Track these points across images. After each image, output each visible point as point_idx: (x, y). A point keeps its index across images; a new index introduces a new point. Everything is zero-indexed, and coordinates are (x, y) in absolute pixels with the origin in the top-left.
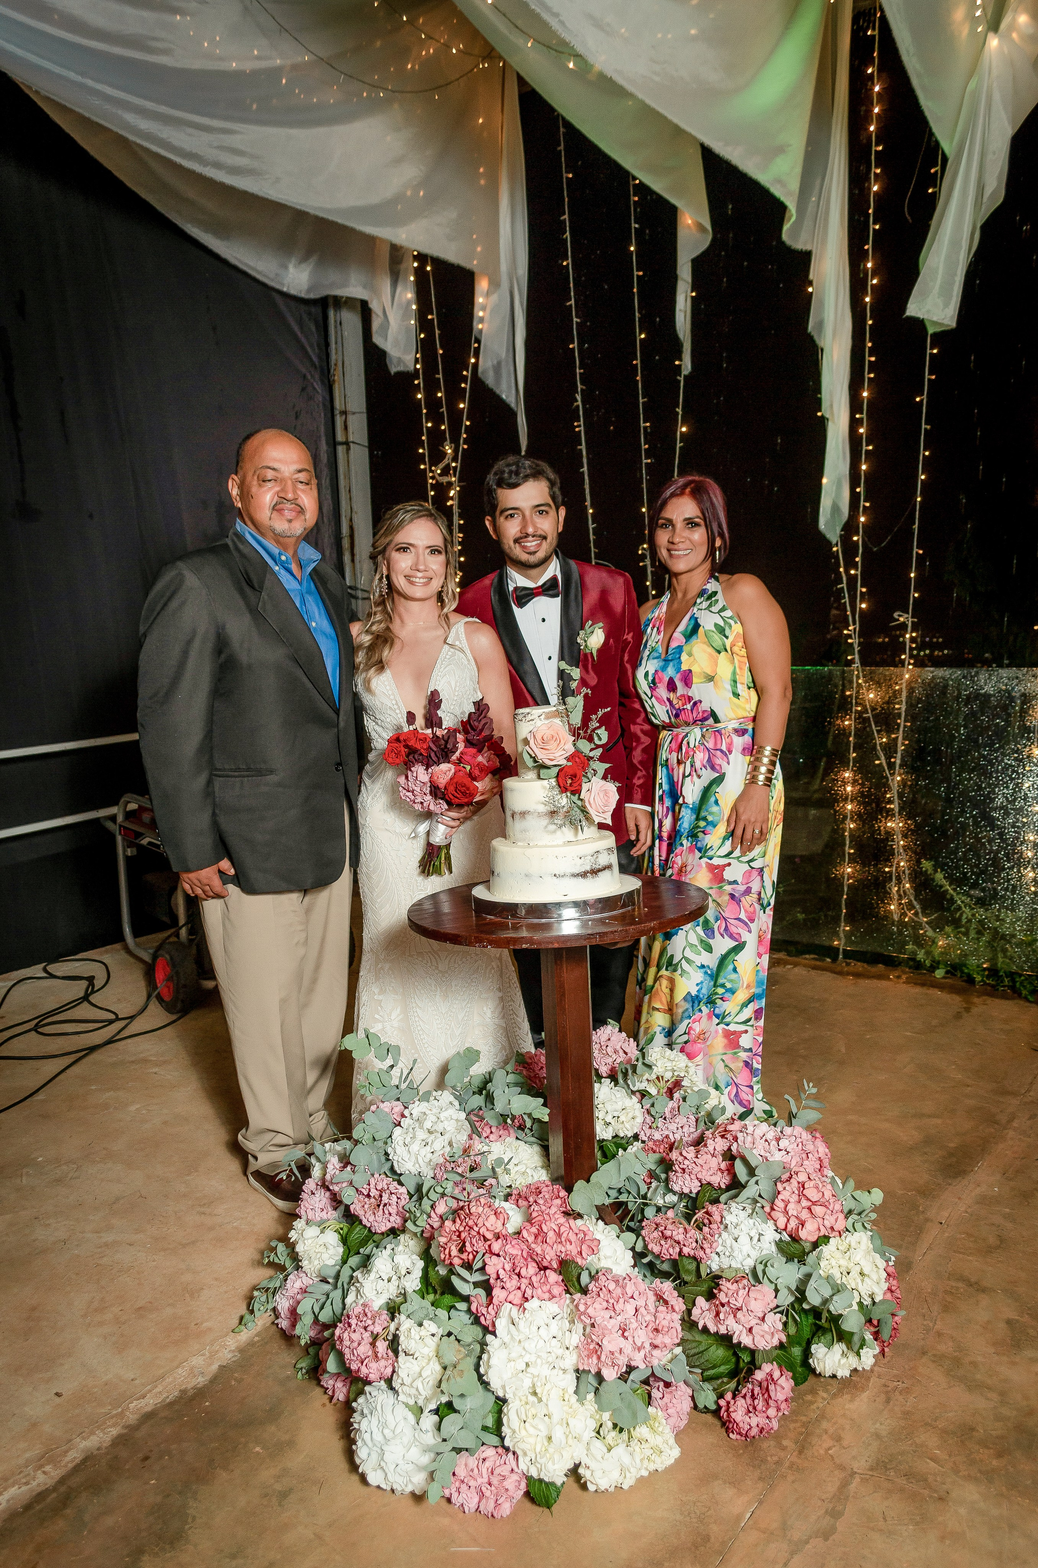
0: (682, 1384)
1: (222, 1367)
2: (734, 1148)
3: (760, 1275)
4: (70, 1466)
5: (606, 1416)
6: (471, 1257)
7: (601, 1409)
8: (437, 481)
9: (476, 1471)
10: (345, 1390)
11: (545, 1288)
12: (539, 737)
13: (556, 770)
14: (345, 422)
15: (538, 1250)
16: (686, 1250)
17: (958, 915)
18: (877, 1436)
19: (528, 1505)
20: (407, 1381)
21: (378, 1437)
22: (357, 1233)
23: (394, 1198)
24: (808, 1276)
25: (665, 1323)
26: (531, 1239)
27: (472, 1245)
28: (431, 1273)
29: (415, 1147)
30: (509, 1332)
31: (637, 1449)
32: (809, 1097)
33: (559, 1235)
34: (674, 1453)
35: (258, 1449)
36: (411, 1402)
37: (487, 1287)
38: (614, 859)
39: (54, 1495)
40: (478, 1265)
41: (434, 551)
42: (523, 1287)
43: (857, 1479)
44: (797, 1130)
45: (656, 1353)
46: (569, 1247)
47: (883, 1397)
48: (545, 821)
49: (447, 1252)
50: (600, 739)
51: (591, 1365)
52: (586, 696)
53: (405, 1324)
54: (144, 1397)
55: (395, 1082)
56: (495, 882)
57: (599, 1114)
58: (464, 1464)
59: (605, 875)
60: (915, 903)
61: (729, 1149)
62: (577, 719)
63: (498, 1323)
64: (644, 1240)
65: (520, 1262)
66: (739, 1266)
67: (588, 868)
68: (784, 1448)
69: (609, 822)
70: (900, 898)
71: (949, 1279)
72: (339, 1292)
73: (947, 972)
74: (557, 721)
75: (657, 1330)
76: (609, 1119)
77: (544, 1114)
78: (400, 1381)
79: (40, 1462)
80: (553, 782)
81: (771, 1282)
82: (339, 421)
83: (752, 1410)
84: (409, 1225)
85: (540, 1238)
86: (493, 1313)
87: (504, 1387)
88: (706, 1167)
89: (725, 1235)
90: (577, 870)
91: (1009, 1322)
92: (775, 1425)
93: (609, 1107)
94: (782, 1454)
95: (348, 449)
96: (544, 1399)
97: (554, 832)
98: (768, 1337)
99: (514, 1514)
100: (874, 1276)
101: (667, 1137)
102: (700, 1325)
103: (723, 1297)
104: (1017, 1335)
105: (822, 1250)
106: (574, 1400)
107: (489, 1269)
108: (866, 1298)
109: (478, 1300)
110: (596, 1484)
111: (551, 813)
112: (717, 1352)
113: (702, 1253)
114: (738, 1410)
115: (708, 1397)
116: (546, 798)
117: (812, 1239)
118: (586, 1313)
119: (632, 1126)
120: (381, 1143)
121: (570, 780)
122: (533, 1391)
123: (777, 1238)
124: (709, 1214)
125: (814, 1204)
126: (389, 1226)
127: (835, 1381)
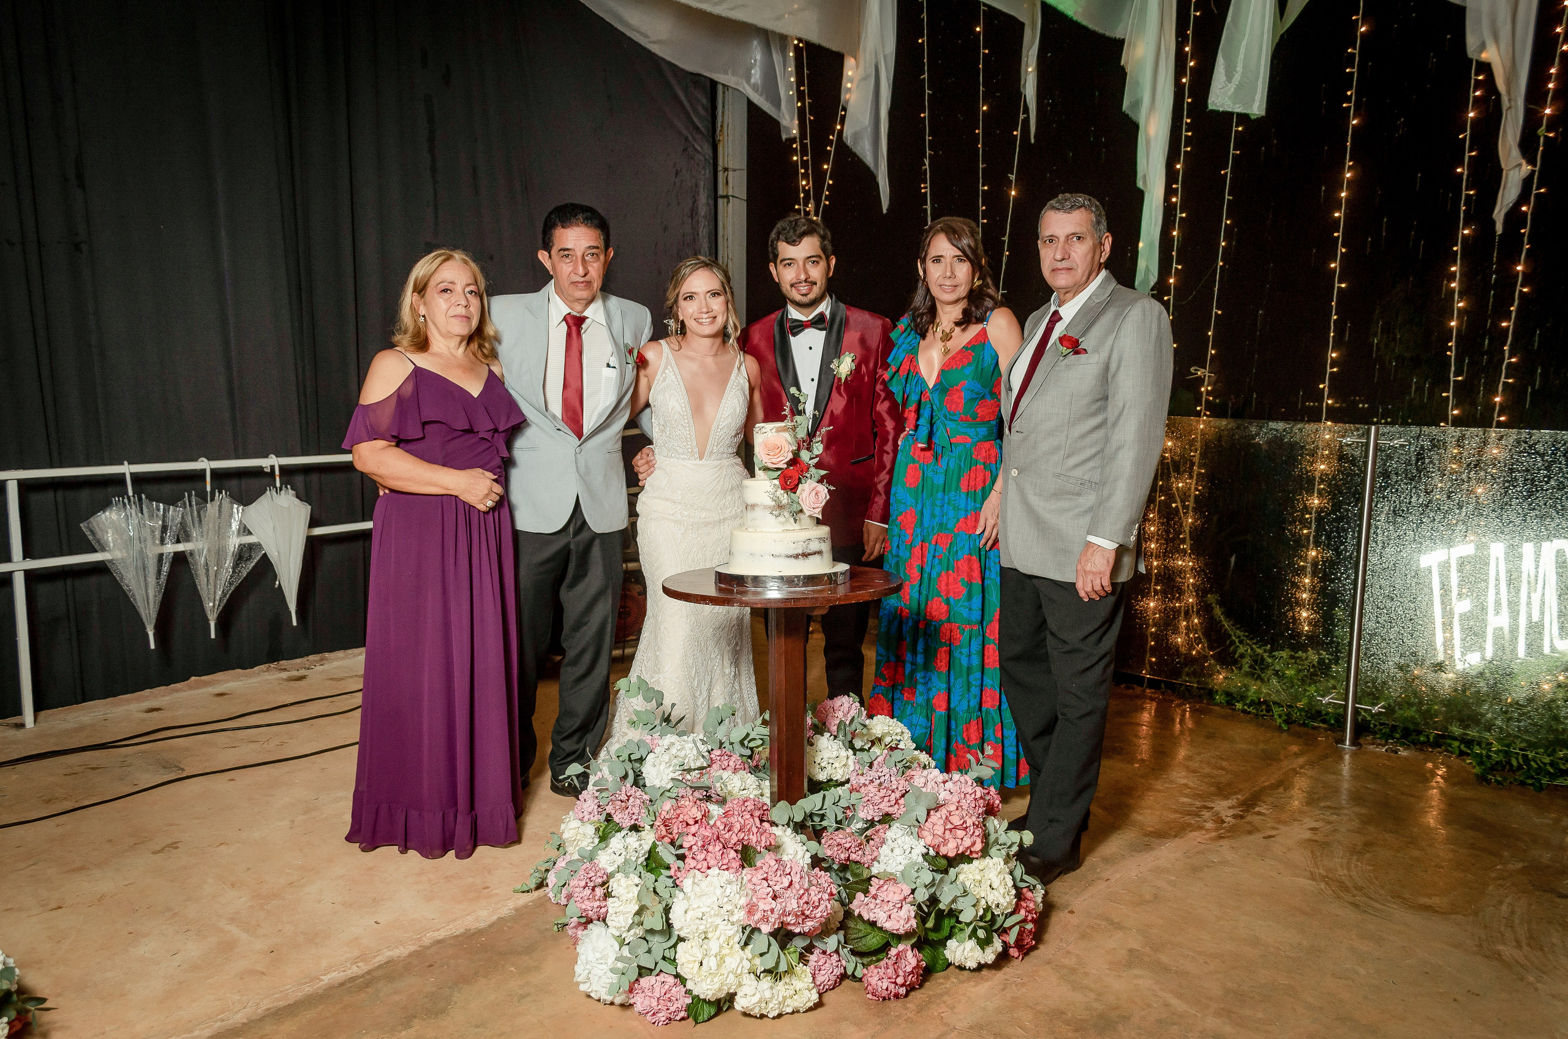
0: (835, 954)
1: (500, 919)
2: (909, 787)
3: (905, 877)
4: (377, 964)
6: (676, 837)
7: (755, 954)
11: (725, 861)
12: (765, 446)
13: (779, 472)
14: (727, 177)
15: (726, 835)
16: (854, 856)
17: (1232, 649)
18: (985, 1009)
20: (614, 917)
22: (610, 828)
23: (638, 802)
24: (945, 883)
25: (815, 898)
27: (678, 828)
29: (661, 767)
30: (692, 889)
31: (785, 988)
32: (989, 757)
34: (814, 997)
35: (512, 969)
36: (617, 933)
37: (683, 858)
38: (826, 547)
40: (678, 842)
41: (715, 294)
42: (709, 859)
43: (956, 1032)
45: (810, 922)
46: (751, 836)
47: (1001, 986)
48: (768, 513)
49: (659, 832)
51: (750, 920)
57: (817, 759)
58: (647, 981)
59: (816, 558)
60: (1203, 638)
62: (801, 434)
63: (686, 881)
64: (821, 846)
65: (710, 841)
66: (892, 869)
67: (800, 552)
68: (907, 1009)
69: (820, 516)
70: (1188, 632)
71: (1096, 918)
74: (784, 434)
75: (808, 902)
76: (824, 764)
78: (610, 916)
79: (355, 961)
80: (777, 481)
81: (913, 881)
82: (721, 176)
83: (885, 975)
85: (728, 827)
86: (683, 874)
87: (683, 929)
88: (886, 799)
89: (885, 847)
90: (791, 553)
91: (1131, 951)
93: (826, 755)
95: (728, 202)
96: (714, 940)
97: (779, 521)
98: (903, 921)
100: (1002, 891)
102: (856, 914)
103: (873, 890)
104: (1133, 959)
105: (964, 867)
106: (737, 947)
107: (685, 845)
108: (993, 906)
109: (676, 868)
110: (747, 1007)
111: (775, 506)
112: (873, 940)
113: (865, 859)
114: (874, 976)
115: (856, 968)
116: (772, 494)
117: (951, 854)
118: (752, 881)
119: (844, 772)
120: (637, 763)
121: (789, 481)
122: (705, 934)
123: (925, 851)
124: (877, 831)
125: (956, 827)
126: (632, 823)
127: (965, 970)
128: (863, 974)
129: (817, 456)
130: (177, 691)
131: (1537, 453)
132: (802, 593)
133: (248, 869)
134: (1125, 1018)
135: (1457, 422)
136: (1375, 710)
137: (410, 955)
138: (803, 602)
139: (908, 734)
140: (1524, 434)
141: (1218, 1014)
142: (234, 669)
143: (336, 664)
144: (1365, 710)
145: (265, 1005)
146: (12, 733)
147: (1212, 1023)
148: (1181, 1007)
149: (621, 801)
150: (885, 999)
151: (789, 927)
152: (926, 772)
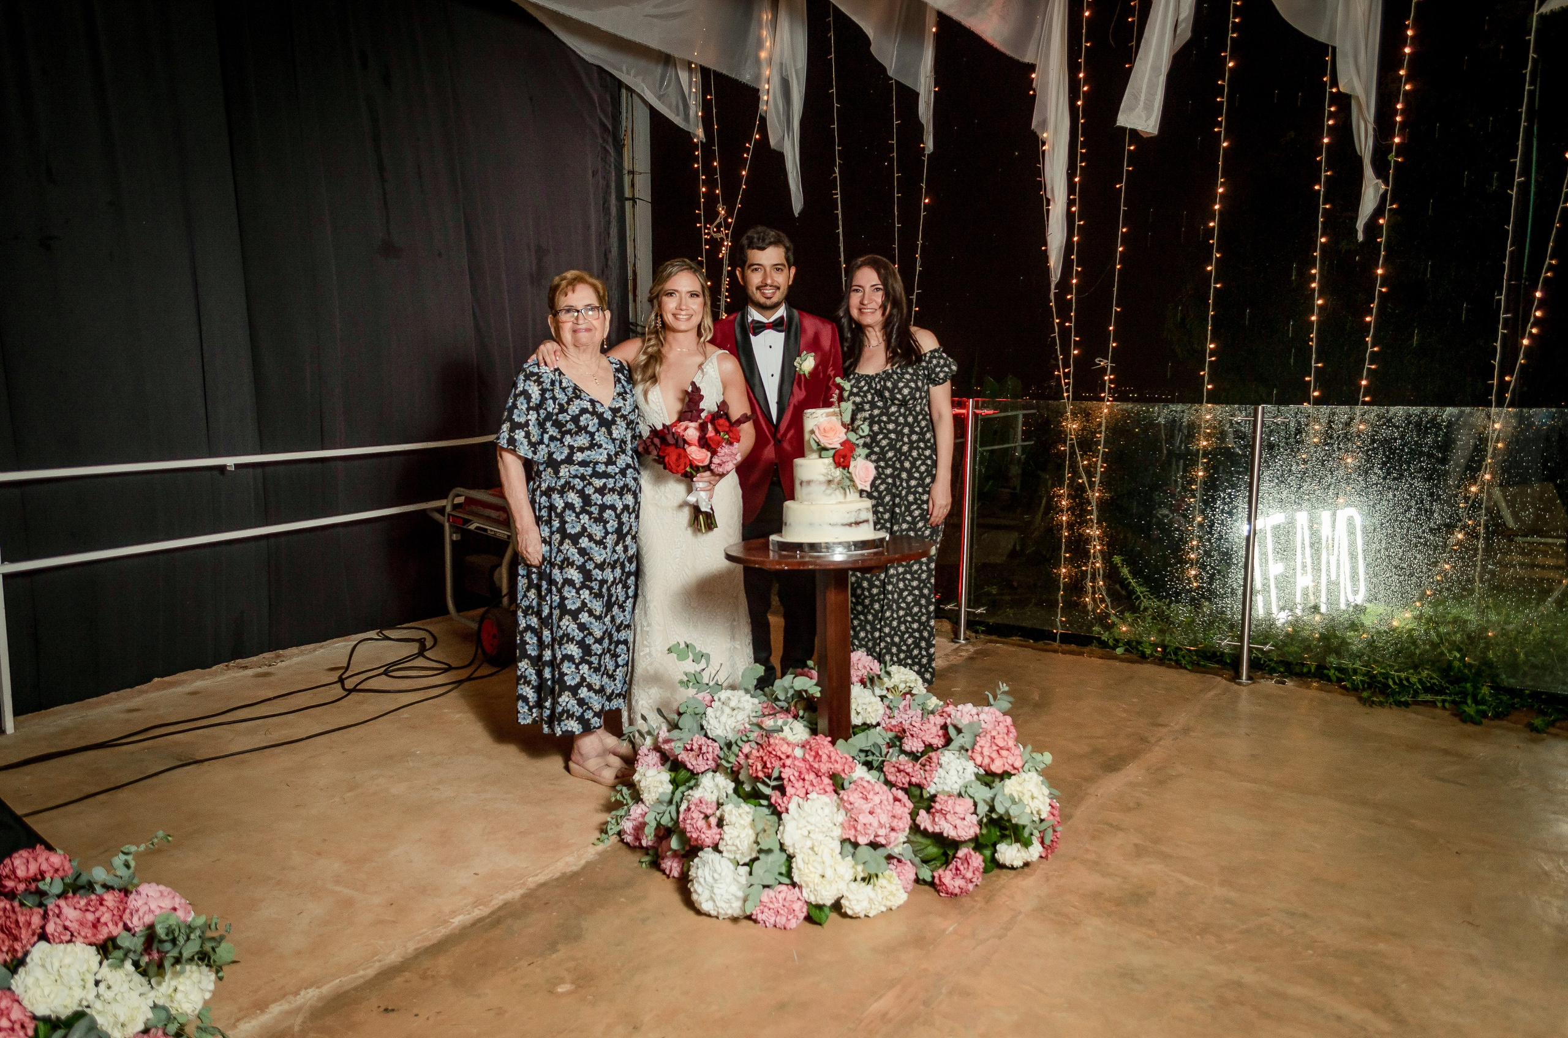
0: (909, 862)
1: (588, 863)
2: (949, 721)
3: (963, 794)
4: (496, 907)
5: (860, 868)
6: (770, 771)
7: (857, 863)
8: (712, 237)
9: (774, 899)
10: (679, 869)
11: (821, 787)
12: (822, 429)
13: (832, 452)
14: (633, 181)
15: (816, 766)
16: (914, 780)
17: (1138, 603)
18: (1039, 896)
19: (808, 925)
20: (729, 842)
21: (709, 879)
22: (683, 774)
23: (711, 749)
24: (995, 795)
25: (899, 812)
26: (811, 760)
27: (771, 763)
28: (740, 790)
29: (723, 719)
30: (798, 812)
31: (879, 891)
32: (1002, 692)
33: (830, 757)
34: (902, 897)
35: (622, 900)
36: (732, 857)
37: (781, 789)
38: (870, 516)
39: (489, 920)
40: (775, 774)
41: (694, 295)
42: (806, 787)
43: (1023, 914)
44: (992, 709)
45: (893, 834)
46: (836, 766)
48: (823, 487)
49: (754, 767)
50: (863, 432)
51: (850, 834)
52: (854, 402)
53: (727, 807)
54: (537, 875)
55: (706, 681)
57: (853, 706)
58: (766, 895)
59: (864, 526)
60: (1106, 597)
61: (946, 723)
62: (847, 419)
63: (789, 807)
64: (885, 775)
65: (804, 771)
66: (949, 789)
67: (853, 520)
68: (976, 901)
69: (868, 489)
70: (1094, 593)
71: (1099, 823)
72: (673, 808)
73: (1126, 650)
74: (834, 418)
75: (894, 817)
76: (859, 710)
77: (816, 692)
78: (724, 843)
79: (476, 904)
80: (831, 460)
81: (971, 797)
82: (627, 179)
83: (956, 875)
84: (723, 762)
85: (817, 760)
86: (786, 802)
87: (794, 845)
88: (927, 732)
89: (940, 770)
90: (845, 522)
91: (1136, 845)
92: (971, 887)
93: (860, 702)
94: (975, 904)
95: (634, 204)
96: (820, 853)
97: (830, 495)
98: (967, 829)
99: (798, 926)
100: (1041, 798)
101: (901, 723)
102: (922, 828)
103: (937, 806)
105: (1007, 782)
106: (839, 857)
107: (783, 775)
108: (1035, 812)
109: (775, 796)
110: (853, 910)
111: (830, 482)
112: (933, 850)
113: (924, 781)
114: (947, 877)
115: (926, 873)
116: (826, 471)
117: (999, 771)
118: (848, 801)
119: (876, 716)
120: (698, 717)
121: (842, 458)
122: (812, 849)
123: (976, 770)
124: (930, 758)
125: (1001, 748)
126: (707, 767)
127: (1012, 868)
128: (933, 877)
129: (862, 437)
130: (146, 692)
131: (1394, 426)
132: (863, 555)
134: (1152, 894)
135: (1318, 402)
136: (1267, 648)
137: (523, 896)
138: (869, 562)
140: (1383, 409)
141: (1222, 884)
142: (193, 669)
143: (295, 660)
144: (1257, 649)
145: (411, 947)
147: (1220, 891)
148: (1191, 882)
149: (692, 750)
150: (956, 895)
151: (878, 839)
152: (960, 707)
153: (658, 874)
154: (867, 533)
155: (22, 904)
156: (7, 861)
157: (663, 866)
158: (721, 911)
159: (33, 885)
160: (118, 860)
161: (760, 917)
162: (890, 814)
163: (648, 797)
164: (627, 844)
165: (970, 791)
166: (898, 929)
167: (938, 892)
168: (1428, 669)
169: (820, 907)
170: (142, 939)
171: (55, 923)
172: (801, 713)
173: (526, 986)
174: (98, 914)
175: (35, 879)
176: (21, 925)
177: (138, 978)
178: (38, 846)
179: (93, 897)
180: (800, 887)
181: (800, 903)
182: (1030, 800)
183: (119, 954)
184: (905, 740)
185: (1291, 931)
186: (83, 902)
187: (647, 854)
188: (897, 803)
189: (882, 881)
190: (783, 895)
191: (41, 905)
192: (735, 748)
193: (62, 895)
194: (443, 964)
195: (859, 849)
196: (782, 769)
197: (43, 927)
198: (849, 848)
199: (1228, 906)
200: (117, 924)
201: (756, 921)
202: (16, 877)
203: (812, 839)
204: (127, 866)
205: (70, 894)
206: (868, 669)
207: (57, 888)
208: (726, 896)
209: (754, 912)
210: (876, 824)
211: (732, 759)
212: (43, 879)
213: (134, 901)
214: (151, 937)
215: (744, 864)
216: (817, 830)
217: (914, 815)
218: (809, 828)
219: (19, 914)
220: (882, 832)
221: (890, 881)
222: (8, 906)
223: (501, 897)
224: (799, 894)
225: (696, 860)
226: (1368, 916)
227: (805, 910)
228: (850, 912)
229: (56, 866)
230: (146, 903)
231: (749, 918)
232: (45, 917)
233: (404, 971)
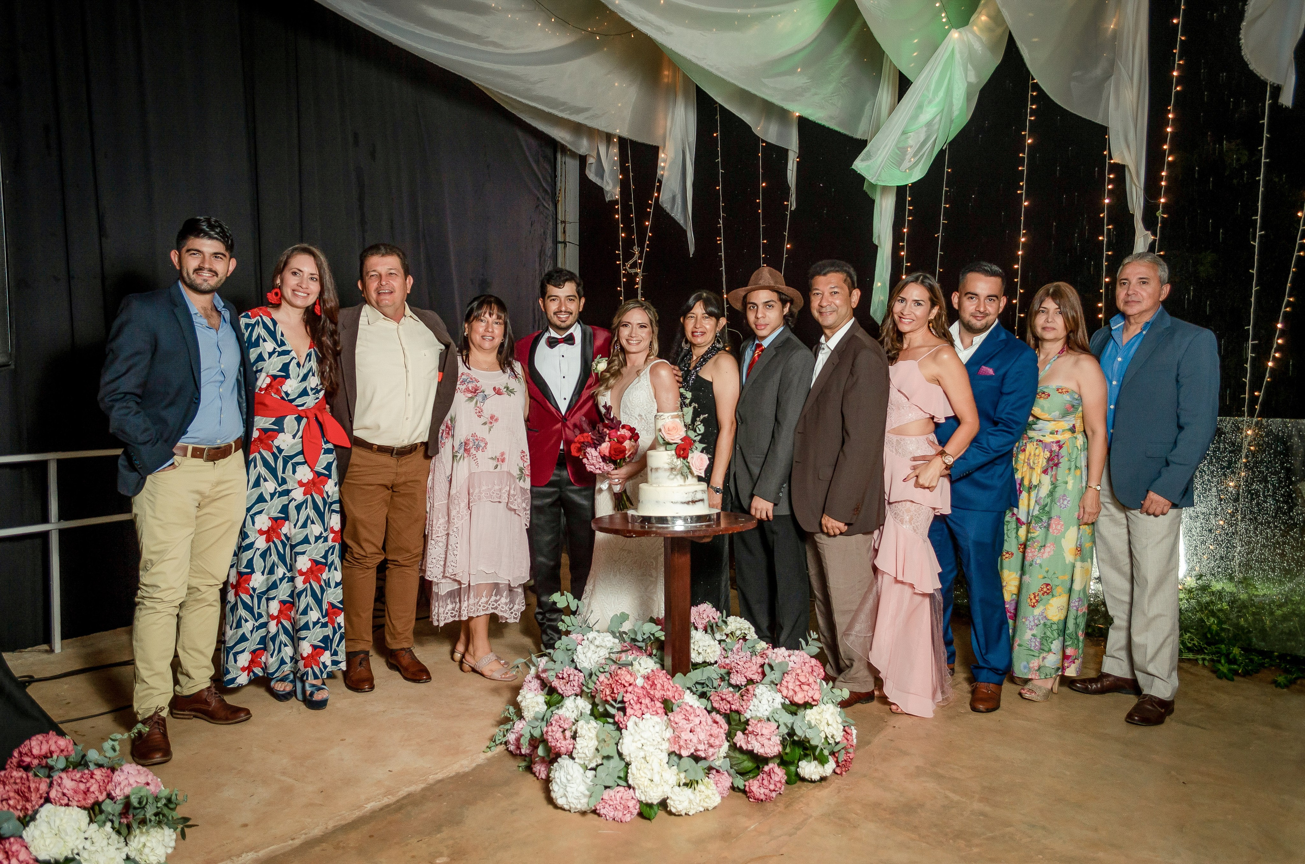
0: (726, 773)
1: (478, 766)
2: (766, 661)
3: (770, 718)
4: (401, 796)
5: (682, 775)
6: (616, 696)
7: (680, 771)
8: (628, 272)
9: (613, 797)
10: (545, 772)
11: (654, 709)
12: (666, 428)
13: (676, 445)
14: (564, 228)
15: (652, 693)
16: (733, 707)
18: (829, 804)
20: (580, 751)
21: (564, 780)
22: (555, 697)
23: (576, 678)
24: (796, 721)
25: (716, 732)
26: (648, 687)
27: (617, 689)
28: (595, 711)
29: (589, 654)
30: (634, 728)
31: (698, 795)
32: (813, 639)
34: (716, 800)
35: (499, 795)
36: (582, 762)
37: (623, 710)
40: (619, 699)
41: (642, 326)
42: (643, 709)
43: (813, 818)
45: (712, 750)
46: (668, 693)
48: (668, 473)
49: (606, 693)
51: (675, 748)
52: (694, 407)
53: (581, 723)
55: (580, 624)
56: (640, 506)
57: (693, 647)
58: (607, 794)
59: (699, 504)
61: (764, 663)
62: (688, 420)
63: (628, 724)
64: (711, 703)
65: (642, 696)
66: (761, 715)
67: (690, 500)
68: (777, 806)
69: (703, 475)
72: (543, 723)
74: (678, 420)
75: (711, 735)
76: (700, 651)
77: (661, 635)
78: (577, 752)
79: (387, 793)
80: (673, 452)
81: (776, 721)
82: (560, 227)
83: (762, 785)
84: (584, 688)
85: (653, 688)
86: (626, 720)
87: (630, 756)
88: (749, 669)
89: (754, 700)
90: (684, 500)
91: (917, 767)
92: (773, 794)
93: (701, 644)
94: (776, 808)
95: (565, 246)
96: (650, 762)
97: (673, 479)
98: (772, 748)
99: (632, 820)
100: (835, 725)
101: (732, 662)
102: (738, 746)
103: (750, 728)
104: (919, 772)
105: (808, 711)
106: (665, 766)
107: (625, 699)
108: (829, 737)
109: (619, 716)
110: (676, 808)
111: (672, 469)
112: (748, 764)
113: (741, 708)
114: (755, 786)
115: (740, 782)
116: (669, 461)
117: (801, 702)
118: (674, 721)
119: (714, 656)
120: (570, 653)
121: (682, 451)
122: (645, 758)
123: (783, 701)
124: (748, 690)
125: (803, 684)
126: (573, 692)
127: (812, 781)
128: (745, 786)
129: (699, 435)
132: (696, 527)
133: (280, 741)
134: (921, 806)
137: (423, 790)
138: (697, 533)
139: (753, 629)
141: (981, 800)
145: (331, 825)
146: (45, 656)
147: (977, 806)
148: (956, 798)
149: (563, 678)
150: (762, 800)
151: (699, 753)
152: (776, 650)
153: (531, 776)
154: (701, 510)
155: (36, 775)
156: (27, 742)
157: (534, 769)
158: (572, 805)
159: (44, 761)
160: (107, 745)
161: (602, 811)
162: (709, 733)
163: (528, 714)
164: (511, 752)
165: (777, 717)
166: (711, 825)
167: (749, 797)
168: (1191, 633)
169: (650, 806)
170: (121, 806)
171: (57, 791)
172: (654, 652)
173: (413, 857)
174: (88, 785)
175: (46, 757)
176: (32, 790)
177: (114, 836)
178: (51, 732)
179: (86, 771)
180: (634, 789)
181: (634, 802)
182: (826, 726)
183: (103, 817)
184: (732, 675)
185: (1029, 839)
186: (78, 775)
187: (525, 760)
188: (715, 725)
189: (701, 787)
190: (620, 794)
191: (49, 776)
192: (594, 678)
193: (64, 770)
194: (353, 838)
195: (682, 759)
196: (625, 695)
197: (48, 793)
198: (676, 758)
199: (981, 817)
200: (101, 793)
201: (599, 815)
202: (32, 754)
203: (645, 751)
204: (114, 750)
205: (71, 769)
206: (711, 619)
207: (61, 764)
208: (576, 794)
209: (598, 808)
210: (695, 740)
211: (591, 685)
212: (52, 756)
213: (118, 777)
214: (127, 805)
215: (591, 769)
216: (648, 743)
217: (730, 736)
218: (643, 741)
219: (31, 782)
220: (701, 747)
221: (707, 787)
222: (24, 776)
223: (406, 789)
224: (633, 795)
225: (555, 764)
226: (1096, 830)
227: (637, 807)
228: (674, 810)
229: (62, 748)
230: (126, 779)
231: (594, 812)
232: (51, 785)
233: (322, 842)
